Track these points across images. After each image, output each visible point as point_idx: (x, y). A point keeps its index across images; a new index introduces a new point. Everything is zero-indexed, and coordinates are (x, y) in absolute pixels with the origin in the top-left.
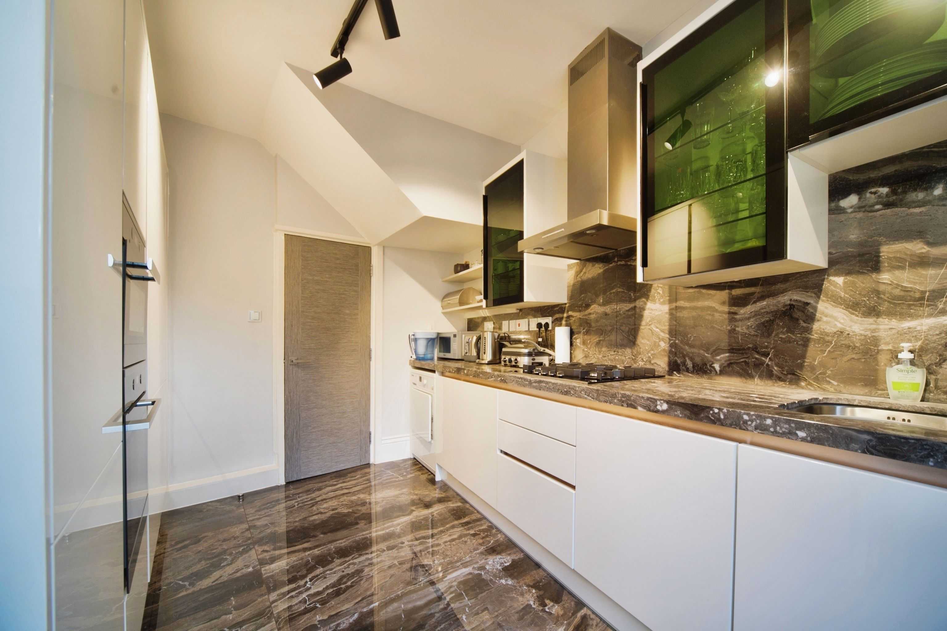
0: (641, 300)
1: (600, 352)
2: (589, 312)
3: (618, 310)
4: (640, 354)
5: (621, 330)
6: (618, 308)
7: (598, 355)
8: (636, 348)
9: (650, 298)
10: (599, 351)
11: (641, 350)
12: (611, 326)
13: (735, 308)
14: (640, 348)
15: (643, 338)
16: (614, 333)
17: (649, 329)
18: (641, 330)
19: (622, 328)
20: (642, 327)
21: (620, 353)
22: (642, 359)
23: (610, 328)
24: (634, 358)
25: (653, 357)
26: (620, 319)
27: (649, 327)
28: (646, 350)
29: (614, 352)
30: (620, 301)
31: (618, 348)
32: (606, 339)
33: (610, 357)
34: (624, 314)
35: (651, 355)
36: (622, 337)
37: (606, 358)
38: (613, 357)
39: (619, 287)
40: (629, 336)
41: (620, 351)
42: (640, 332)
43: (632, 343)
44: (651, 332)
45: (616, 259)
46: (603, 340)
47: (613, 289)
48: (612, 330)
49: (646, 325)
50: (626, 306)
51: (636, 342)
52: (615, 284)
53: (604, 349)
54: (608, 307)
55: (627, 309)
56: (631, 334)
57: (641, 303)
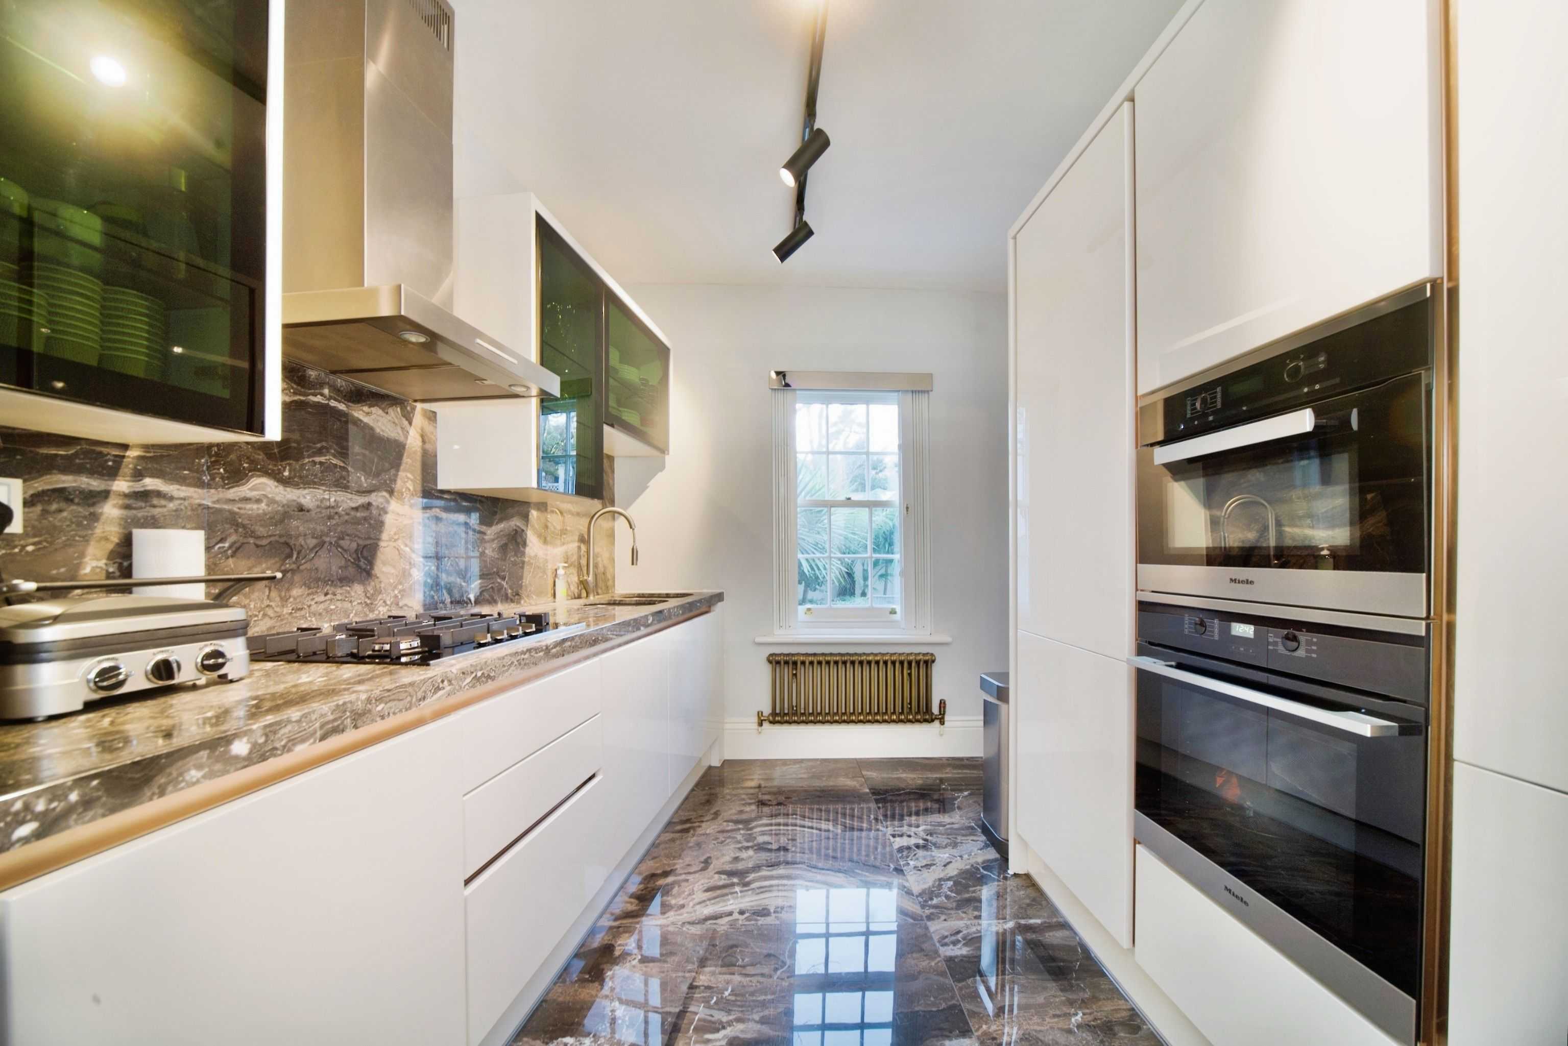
0: (380, 494)
1: (284, 600)
2: (243, 495)
3: (333, 504)
4: (380, 593)
5: (342, 548)
6: (332, 500)
7: (278, 609)
8: (373, 583)
9: (395, 494)
10: (281, 598)
11: (383, 585)
12: (316, 538)
13: (485, 527)
14: (380, 582)
15: (384, 564)
16: (323, 553)
17: (395, 547)
18: (381, 549)
19: (342, 542)
20: (382, 544)
21: (339, 597)
22: (385, 602)
23: (312, 542)
24: (369, 602)
25: (402, 596)
26: (337, 525)
27: (394, 544)
28: (391, 584)
29: (326, 594)
30: (336, 486)
31: (336, 586)
32: (301, 568)
33: (314, 608)
34: (348, 514)
35: (399, 592)
36: (343, 563)
37: (303, 613)
38: (322, 606)
39: (334, 456)
40: (360, 561)
41: (339, 591)
42: (378, 552)
43: (364, 574)
44: (397, 552)
45: (326, 391)
46: (293, 571)
47: (320, 452)
48: (322, 544)
49: (390, 540)
50: (351, 499)
51: (373, 572)
52: (324, 444)
53: (296, 592)
54: (307, 491)
55: (354, 505)
56: (363, 557)
57: (381, 500)
